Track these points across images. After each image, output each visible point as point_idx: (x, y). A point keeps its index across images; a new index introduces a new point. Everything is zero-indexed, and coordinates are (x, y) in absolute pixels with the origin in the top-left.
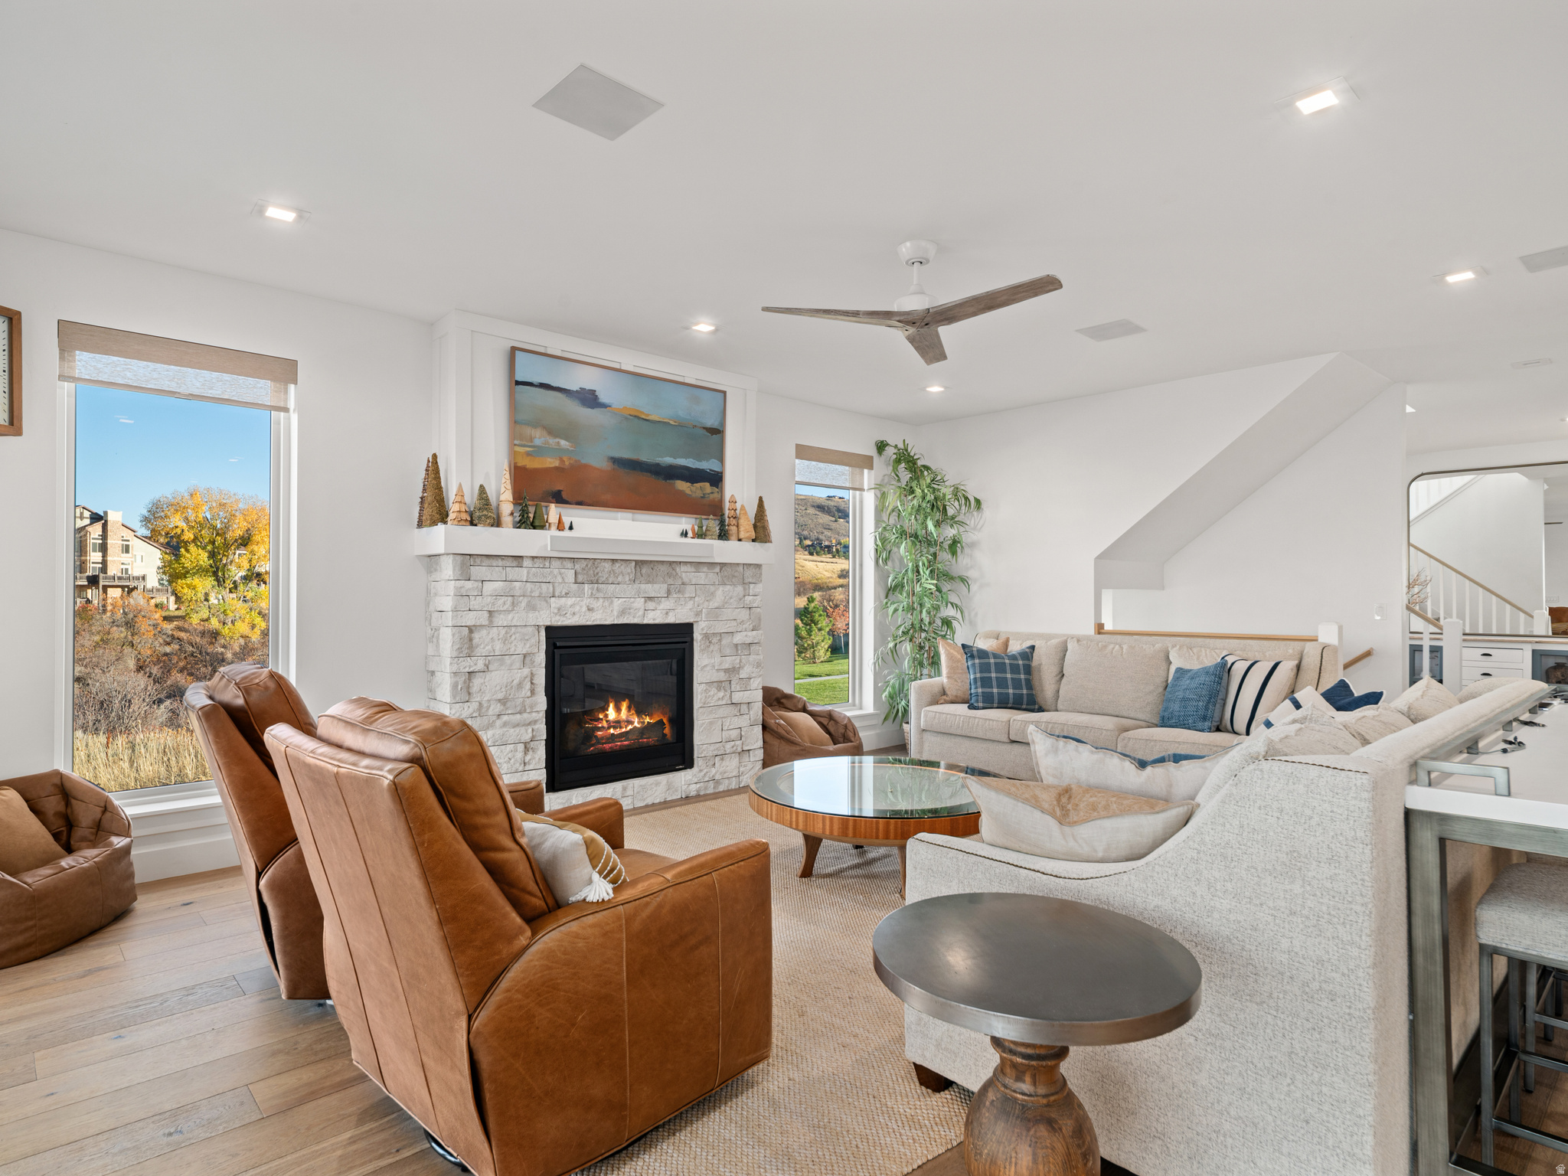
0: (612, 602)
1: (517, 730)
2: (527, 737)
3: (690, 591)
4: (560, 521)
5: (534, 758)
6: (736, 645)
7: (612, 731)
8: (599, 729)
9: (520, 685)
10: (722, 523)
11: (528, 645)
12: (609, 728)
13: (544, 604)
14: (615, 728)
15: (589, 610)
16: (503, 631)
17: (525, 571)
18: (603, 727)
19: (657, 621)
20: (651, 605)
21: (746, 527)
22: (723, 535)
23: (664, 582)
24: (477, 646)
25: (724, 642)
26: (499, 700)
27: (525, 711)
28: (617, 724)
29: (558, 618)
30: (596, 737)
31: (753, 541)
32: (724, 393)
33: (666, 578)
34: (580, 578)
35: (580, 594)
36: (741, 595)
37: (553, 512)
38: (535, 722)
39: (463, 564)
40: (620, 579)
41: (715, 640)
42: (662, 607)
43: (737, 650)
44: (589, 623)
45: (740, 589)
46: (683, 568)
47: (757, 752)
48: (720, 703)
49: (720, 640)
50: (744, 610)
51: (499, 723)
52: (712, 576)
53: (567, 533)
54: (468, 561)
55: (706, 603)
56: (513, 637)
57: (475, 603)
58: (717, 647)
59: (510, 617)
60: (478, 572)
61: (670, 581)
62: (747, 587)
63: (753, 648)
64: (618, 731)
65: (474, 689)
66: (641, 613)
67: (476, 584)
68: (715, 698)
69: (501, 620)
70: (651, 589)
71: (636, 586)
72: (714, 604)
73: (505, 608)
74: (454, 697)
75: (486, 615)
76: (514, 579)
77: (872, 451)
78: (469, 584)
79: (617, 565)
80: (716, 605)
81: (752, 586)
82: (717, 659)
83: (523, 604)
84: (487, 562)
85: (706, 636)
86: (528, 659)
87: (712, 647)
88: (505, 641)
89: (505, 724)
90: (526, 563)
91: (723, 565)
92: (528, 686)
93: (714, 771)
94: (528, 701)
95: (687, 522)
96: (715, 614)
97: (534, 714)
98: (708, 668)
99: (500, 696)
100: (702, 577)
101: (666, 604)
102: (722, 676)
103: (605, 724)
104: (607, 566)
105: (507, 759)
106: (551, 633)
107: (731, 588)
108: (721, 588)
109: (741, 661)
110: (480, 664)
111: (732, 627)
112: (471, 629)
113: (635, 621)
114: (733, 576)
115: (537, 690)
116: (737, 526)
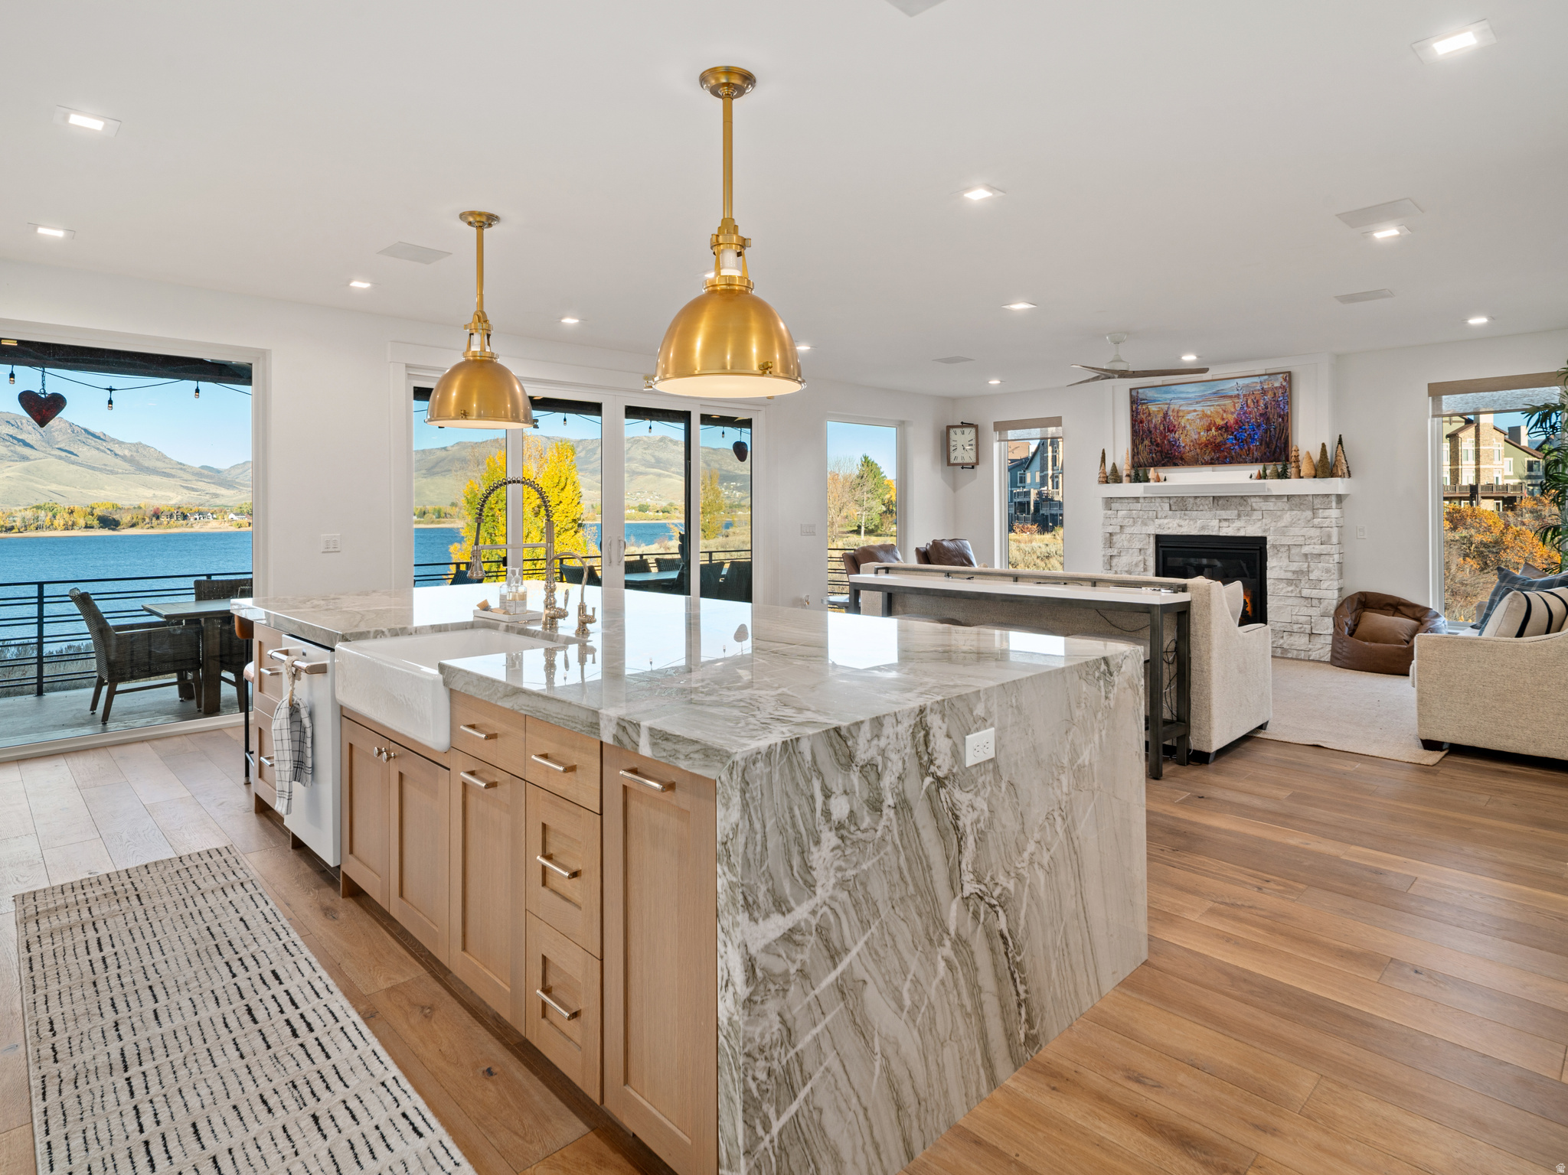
0: (1196, 522)
3: (1257, 515)
4: (1157, 476)
6: (1306, 555)
9: (1137, 565)
10: (1284, 468)
11: (1142, 544)
13: (1151, 523)
16: (1128, 536)
19: (1229, 535)
20: (1225, 524)
21: (1306, 469)
22: (1283, 475)
23: (1236, 508)
24: (1115, 543)
25: (1293, 551)
29: (1161, 530)
31: (1315, 477)
32: (1290, 374)
33: (1238, 507)
34: (1173, 508)
35: (1174, 518)
36: (1310, 518)
37: (1152, 473)
39: (1106, 503)
40: (1201, 507)
41: (1282, 549)
42: (1234, 525)
43: (1307, 558)
44: (1179, 534)
45: (1308, 514)
46: (1253, 500)
47: (1327, 637)
48: (1289, 594)
49: (1289, 550)
50: (1313, 529)
52: (1281, 504)
53: (1162, 483)
54: (1109, 502)
55: (1275, 523)
56: (1135, 539)
57: (1113, 521)
58: (1286, 554)
59: (1133, 529)
60: (1114, 506)
61: (1241, 509)
62: (1315, 512)
63: (1323, 557)
65: (1113, 564)
66: (1217, 528)
67: (1113, 512)
68: (1284, 590)
69: (1127, 530)
70: (1224, 514)
71: (1213, 512)
72: (1281, 524)
73: (1129, 524)
75: (1119, 527)
76: (1134, 509)
78: (1110, 512)
79: (1198, 499)
80: (1283, 524)
81: (1321, 511)
82: (1285, 562)
83: (1140, 523)
84: (1119, 501)
86: (1142, 552)
87: (1280, 555)
88: (1129, 541)
90: (1141, 500)
91: (1289, 497)
92: (1142, 565)
93: (1281, 641)
95: (1254, 469)
96: (1283, 532)
98: (1277, 569)
99: (1126, 569)
100: (1271, 505)
101: (1238, 524)
102: (1290, 575)
104: (1192, 501)
106: (1159, 539)
107: (1299, 513)
108: (1289, 513)
109: (1309, 566)
110: (1115, 553)
111: (1300, 541)
112: (1111, 534)
113: (1214, 534)
114: (1301, 504)
115: (1149, 568)
116: (1299, 467)
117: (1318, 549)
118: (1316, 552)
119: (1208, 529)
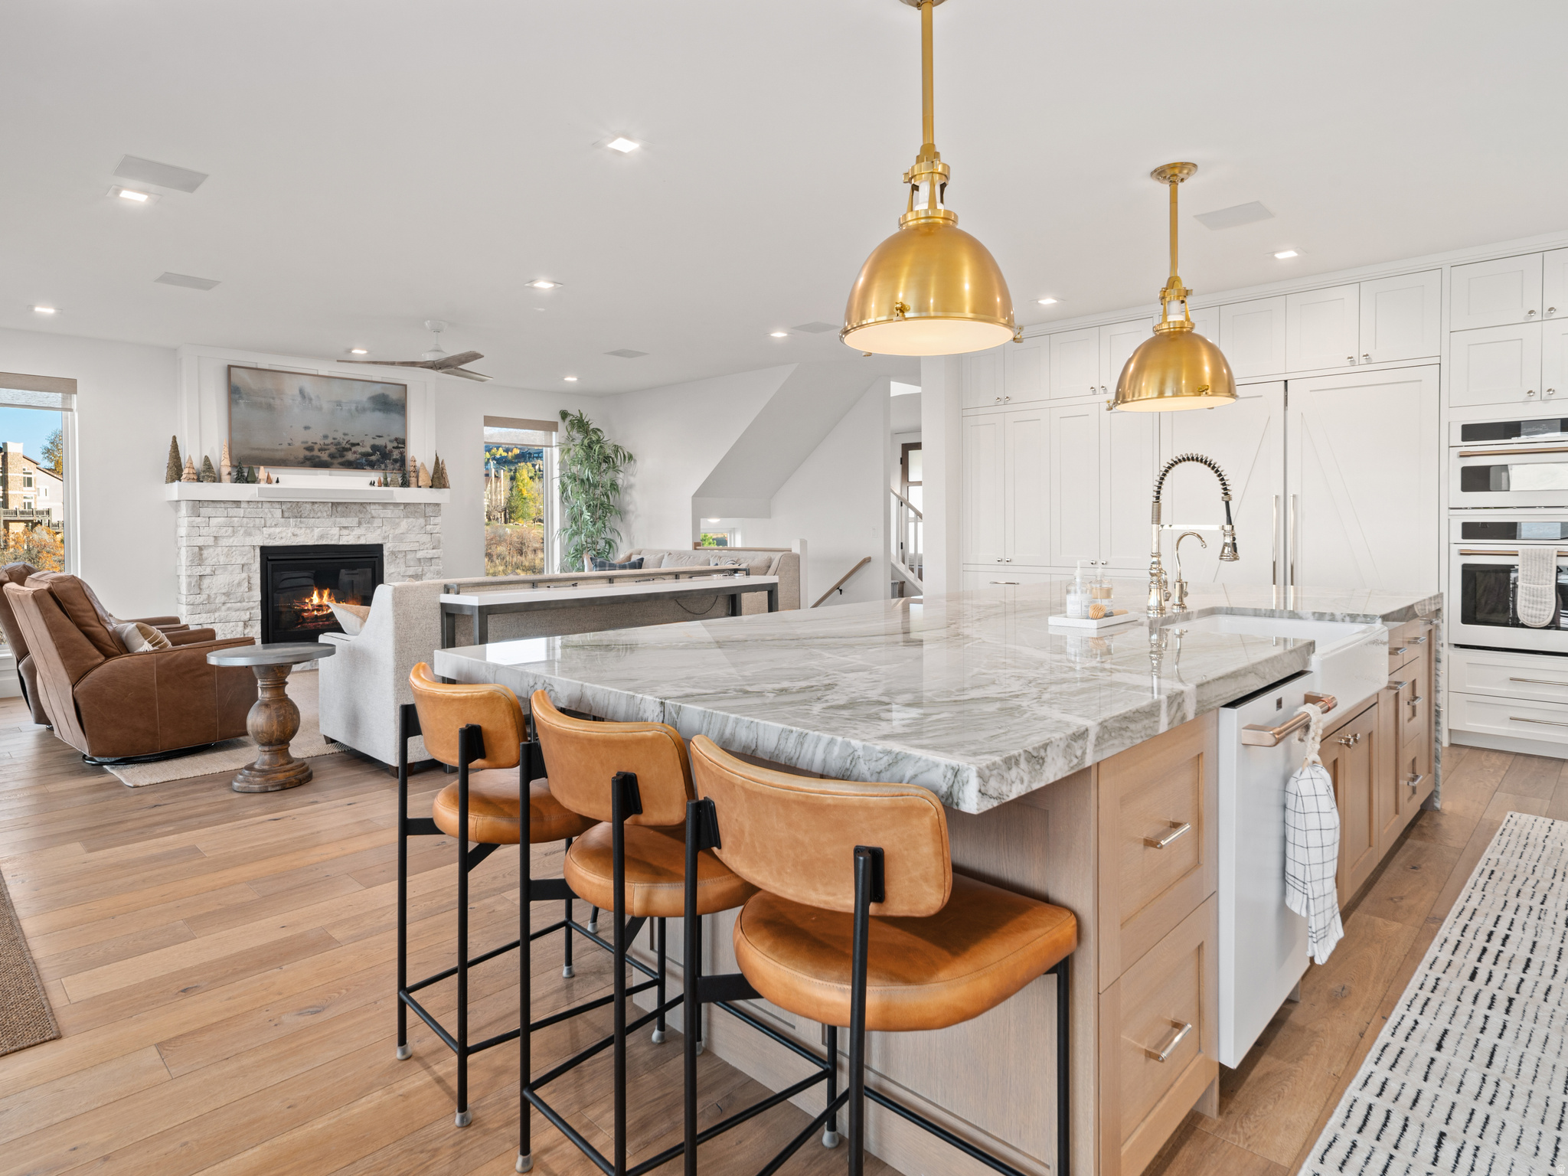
0: (313, 530)
1: (238, 613)
2: (246, 616)
3: (377, 522)
4: (268, 477)
5: (252, 632)
6: (419, 559)
7: (315, 613)
8: (305, 611)
9: (239, 584)
10: (404, 477)
11: (245, 558)
12: (313, 610)
13: (258, 532)
14: (318, 610)
15: (294, 535)
16: (226, 549)
17: (242, 510)
18: (308, 610)
19: (350, 543)
20: (345, 532)
21: (424, 479)
22: (405, 484)
23: (356, 516)
24: (206, 559)
25: (408, 557)
26: (224, 594)
27: (244, 601)
28: (320, 607)
29: (268, 541)
30: (303, 617)
31: (431, 487)
32: (406, 386)
33: (358, 514)
34: (286, 515)
35: (288, 526)
36: (423, 525)
37: (262, 472)
38: (253, 608)
39: (194, 507)
40: (319, 514)
41: (400, 556)
42: (354, 533)
43: (420, 563)
44: (294, 544)
45: (422, 521)
46: (372, 507)
49: (405, 556)
50: (426, 535)
51: (224, 608)
52: (398, 512)
53: (274, 485)
54: (197, 505)
55: (393, 530)
56: (234, 553)
57: (203, 531)
58: (403, 560)
59: (231, 540)
60: (203, 511)
61: (361, 516)
62: (428, 519)
63: (433, 561)
64: (320, 613)
65: (205, 586)
66: (337, 537)
67: (204, 519)
69: (223, 542)
70: (344, 521)
71: (333, 519)
72: (399, 531)
73: (227, 534)
74: (189, 591)
75: (212, 539)
76: (233, 515)
77: (557, 418)
78: (198, 520)
79: (316, 505)
80: (401, 531)
81: (432, 518)
82: (402, 568)
83: (242, 532)
84: (213, 505)
85: (393, 553)
86: (245, 568)
87: (398, 561)
88: (227, 555)
89: (229, 609)
90: (243, 505)
91: (406, 505)
92: (246, 584)
94: (246, 595)
95: (375, 476)
96: (400, 538)
97: (251, 603)
98: (395, 574)
99: (224, 591)
100: (389, 513)
101: (357, 532)
103: (310, 607)
104: (308, 506)
105: (230, 631)
106: (264, 550)
107: (414, 520)
108: (405, 520)
109: (423, 570)
110: (208, 571)
111: (415, 546)
112: (201, 548)
113: (333, 543)
114: (416, 512)
115: (254, 587)
116: (417, 477)
117: (431, 553)
118: (429, 556)
119: (327, 538)
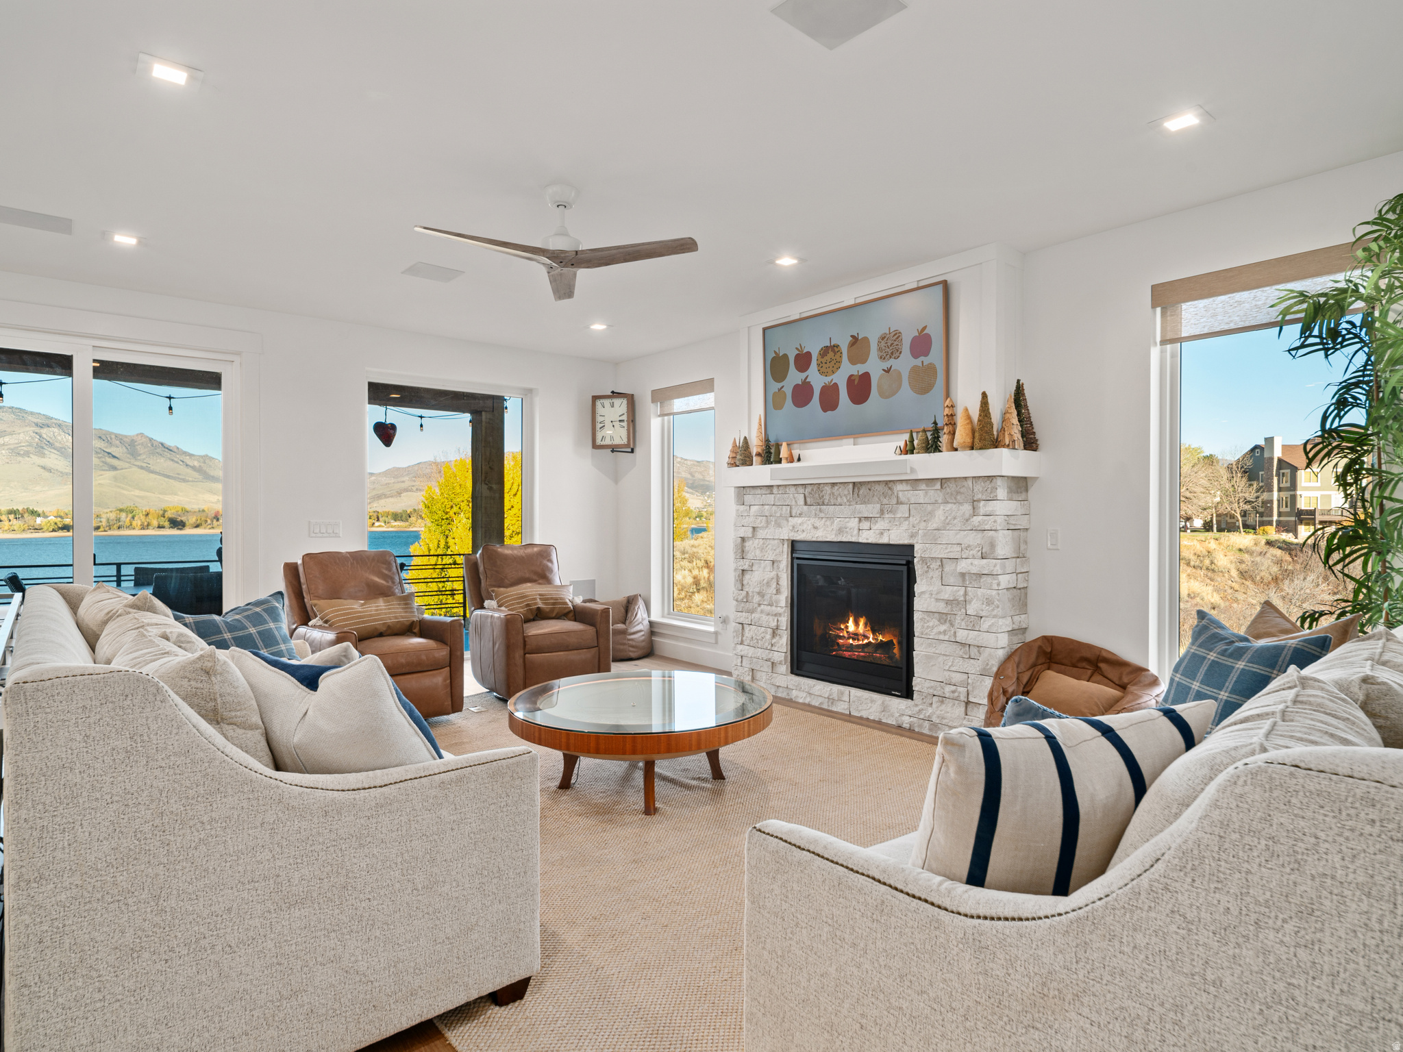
0: (833, 522)
1: (768, 618)
2: (776, 625)
3: (902, 511)
4: (793, 453)
6: (963, 575)
7: (851, 641)
8: (838, 637)
9: (768, 584)
10: (936, 435)
11: (775, 554)
12: (849, 638)
13: (785, 522)
14: (854, 639)
16: (761, 542)
18: (841, 636)
19: (871, 541)
20: (865, 525)
21: (964, 436)
22: (937, 447)
23: (880, 500)
24: (747, 552)
25: (947, 568)
26: (758, 593)
27: (774, 605)
28: (855, 636)
29: (796, 533)
30: (838, 644)
31: (973, 448)
32: (947, 282)
34: (809, 501)
35: (809, 516)
36: (968, 515)
37: (784, 448)
39: (739, 494)
40: (839, 500)
41: (933, 565)
42: (874, 526)
43: (964, 580)
45: (966, 508)
46: (899, 487)
48: (943, 637)
49: (942, 566)
50: (972, 533)
51: (759, 610)
52: (934, 494)
54: (741, 493)
55: (923, 524)
56: (769, 547)
57: (745, 521)
58: (938, 573)
59: (767, 531)
60: (747, 498)
61: (885, 501)
62: (977, 504)
63: (984, 579)
64: (856, 643)
65: (746, 583)
67: (747, 507)
68: (936, 630)
69: (761, 534)
70: (865, 510)
71: (852, 506)
72: (933, 524)
73: (762, 524)
74: (736, 587)
75: (752, 529)
78: (742, 508)
79: (836, 488)
80: (935, 526)
81: (983, 503)
82: (938, 587)
83: (774, 522)
84: (752, 491)
85: (924, 560)
86: (776, 566)
87: (932, 573)
88: (762, 549)
89: (762, 612)
90: (775, 490)
91: (943, 481)
92: (776, 585)
93: (930, 710)
94: (776, 598)
96: (934, 537)
97: (778, 608)
98: (927, 595)
99: (759, 590)
100: (919, 496)
101: (880, 525)
102: (944, 607)
103: (845, 634)
104: (828, 489)
106: (794, 547)
107: (954, 506)
108: (942, 507)
109: (966, 594)
110: (747, 566)
111: (955, 552)
112: (743, 539)
113: (853, 539)
114: (958, 493)
115: (781, 589)
116: (953, 434)
117: (977, 565)
118: (974, 570)
119: (847, 532)
